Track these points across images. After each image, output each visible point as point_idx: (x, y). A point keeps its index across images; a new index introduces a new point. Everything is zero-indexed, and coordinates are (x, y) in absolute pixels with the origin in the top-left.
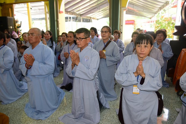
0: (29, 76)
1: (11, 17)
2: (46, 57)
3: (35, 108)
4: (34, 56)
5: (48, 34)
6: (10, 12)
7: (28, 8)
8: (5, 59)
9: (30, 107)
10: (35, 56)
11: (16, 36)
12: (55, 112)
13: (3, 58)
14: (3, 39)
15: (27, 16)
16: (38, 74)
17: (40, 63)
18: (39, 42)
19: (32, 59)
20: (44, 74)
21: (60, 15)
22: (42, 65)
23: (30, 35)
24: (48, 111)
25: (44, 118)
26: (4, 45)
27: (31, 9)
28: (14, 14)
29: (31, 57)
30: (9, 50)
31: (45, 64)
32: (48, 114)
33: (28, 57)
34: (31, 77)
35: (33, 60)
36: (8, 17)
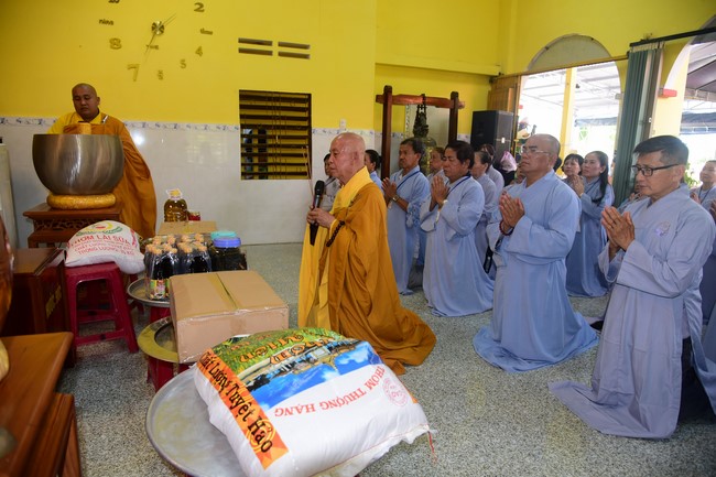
0: (502, 253)
1: (508, 112)
2: (554, 211)
3: (499, 341)
4: (525, 204)
5: (592, 162)
6: (509, 98)
7: (568, 84)
8: (463, 207)
9: (487, 336)
10: (527, 205)
11: (510, 166)
12: (545, 368)
13: (460, 204)
14: (469, 161)
15: (562, 109)
16: (525, 252)
17: (536, 225)
18: (547, 171)
19: (519, 209)
20: (539, 254)
21: (660, 104)
22: (538, 230)
23: (529, 150)
24: (530, 361)
25: (511, 367)
26: (469, 175)
27: (577, 87)
28: (521, 103)
29: (518, 204)
30: (476, 188)
31: (548, 228)
32: (525, 366)
33: (508, 202)
34: (505, 255)
35: (522, 214)
36: (500, 112)
